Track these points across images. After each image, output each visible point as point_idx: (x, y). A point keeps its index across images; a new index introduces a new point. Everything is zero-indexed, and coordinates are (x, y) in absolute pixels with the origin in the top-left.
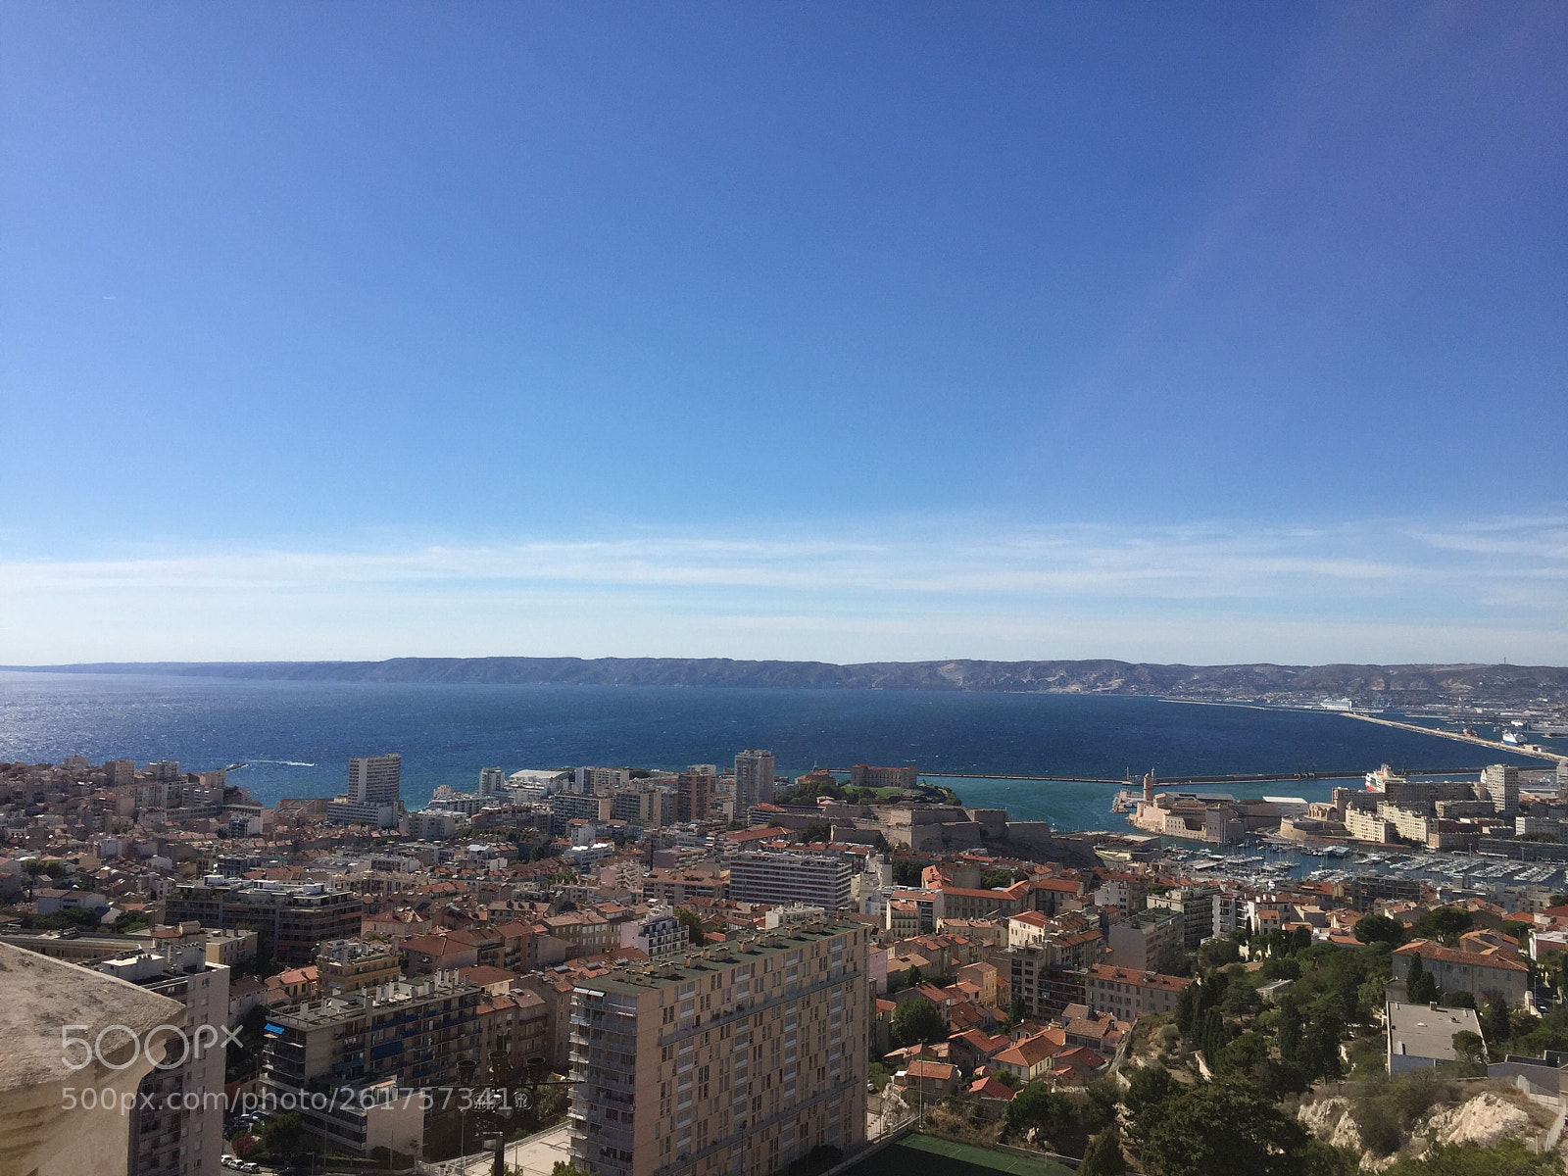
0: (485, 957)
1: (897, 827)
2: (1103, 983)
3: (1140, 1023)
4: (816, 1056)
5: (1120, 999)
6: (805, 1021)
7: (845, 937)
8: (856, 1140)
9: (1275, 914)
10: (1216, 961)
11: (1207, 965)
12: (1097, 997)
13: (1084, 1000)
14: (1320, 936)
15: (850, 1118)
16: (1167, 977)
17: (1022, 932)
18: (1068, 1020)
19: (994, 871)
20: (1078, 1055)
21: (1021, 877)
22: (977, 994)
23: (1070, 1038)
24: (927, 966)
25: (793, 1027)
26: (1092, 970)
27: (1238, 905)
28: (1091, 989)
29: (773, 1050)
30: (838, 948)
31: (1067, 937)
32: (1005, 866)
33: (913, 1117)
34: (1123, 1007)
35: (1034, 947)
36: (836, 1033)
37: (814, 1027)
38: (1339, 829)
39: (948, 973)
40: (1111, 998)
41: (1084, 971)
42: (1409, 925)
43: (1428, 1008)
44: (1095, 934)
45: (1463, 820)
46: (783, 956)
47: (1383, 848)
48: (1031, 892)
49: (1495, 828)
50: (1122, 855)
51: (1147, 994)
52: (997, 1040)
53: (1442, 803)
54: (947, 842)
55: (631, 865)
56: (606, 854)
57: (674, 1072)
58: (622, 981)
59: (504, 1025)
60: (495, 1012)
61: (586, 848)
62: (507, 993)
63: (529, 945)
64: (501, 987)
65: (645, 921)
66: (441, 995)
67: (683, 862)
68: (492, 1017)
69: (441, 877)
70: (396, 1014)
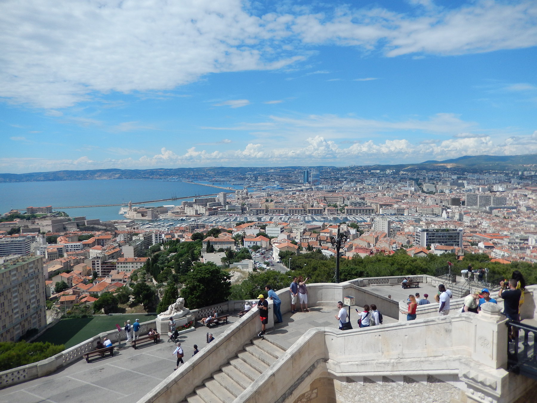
1: (46, 226)
2: (121, 263)
3: (134, 272)
4: (26, 302)
5: (127, 267)
6: (21, 291)
7: (34, 261)
8: (43, 325)
9: (170, 236)
10: (154, 251)
11: (152, 253)
12: (120, 267)
13: (116, 269)
14: (182, 240)
15: (40, 319)
16: (141, 258)
17: (94, 252)
18: (111, 276)
19: (83, 236)
20: (115, 285)
21: (92, 236)
22: (80, 273)
23: (112, 280)
24: (62, 268)
25: (16, 294)
26: (118, 260)
27: (160, 235)
28: (118, 265)
29: (8, 303)
30: (31, 265)
31: (109, 251)
32: (85, 233)
33: (63, 314)
34: (128, 269)
35: (99, 256)
36: (33, 293)
37: (24, 293)
38: (183, 213)
39: (70, 269)
40: (124, 267)
41: (115, 261)
42: (205, 234)
43: (213, 253)
44: (118, 249)
45: (215, 207)
46: (10, 271)
47: (195, 216)
48: (95, 240)
49: (221, 209)
50: (123, 226)
51: (135, 264)
52: (89, 285)
53: (209, 203)
54: (65, 229)
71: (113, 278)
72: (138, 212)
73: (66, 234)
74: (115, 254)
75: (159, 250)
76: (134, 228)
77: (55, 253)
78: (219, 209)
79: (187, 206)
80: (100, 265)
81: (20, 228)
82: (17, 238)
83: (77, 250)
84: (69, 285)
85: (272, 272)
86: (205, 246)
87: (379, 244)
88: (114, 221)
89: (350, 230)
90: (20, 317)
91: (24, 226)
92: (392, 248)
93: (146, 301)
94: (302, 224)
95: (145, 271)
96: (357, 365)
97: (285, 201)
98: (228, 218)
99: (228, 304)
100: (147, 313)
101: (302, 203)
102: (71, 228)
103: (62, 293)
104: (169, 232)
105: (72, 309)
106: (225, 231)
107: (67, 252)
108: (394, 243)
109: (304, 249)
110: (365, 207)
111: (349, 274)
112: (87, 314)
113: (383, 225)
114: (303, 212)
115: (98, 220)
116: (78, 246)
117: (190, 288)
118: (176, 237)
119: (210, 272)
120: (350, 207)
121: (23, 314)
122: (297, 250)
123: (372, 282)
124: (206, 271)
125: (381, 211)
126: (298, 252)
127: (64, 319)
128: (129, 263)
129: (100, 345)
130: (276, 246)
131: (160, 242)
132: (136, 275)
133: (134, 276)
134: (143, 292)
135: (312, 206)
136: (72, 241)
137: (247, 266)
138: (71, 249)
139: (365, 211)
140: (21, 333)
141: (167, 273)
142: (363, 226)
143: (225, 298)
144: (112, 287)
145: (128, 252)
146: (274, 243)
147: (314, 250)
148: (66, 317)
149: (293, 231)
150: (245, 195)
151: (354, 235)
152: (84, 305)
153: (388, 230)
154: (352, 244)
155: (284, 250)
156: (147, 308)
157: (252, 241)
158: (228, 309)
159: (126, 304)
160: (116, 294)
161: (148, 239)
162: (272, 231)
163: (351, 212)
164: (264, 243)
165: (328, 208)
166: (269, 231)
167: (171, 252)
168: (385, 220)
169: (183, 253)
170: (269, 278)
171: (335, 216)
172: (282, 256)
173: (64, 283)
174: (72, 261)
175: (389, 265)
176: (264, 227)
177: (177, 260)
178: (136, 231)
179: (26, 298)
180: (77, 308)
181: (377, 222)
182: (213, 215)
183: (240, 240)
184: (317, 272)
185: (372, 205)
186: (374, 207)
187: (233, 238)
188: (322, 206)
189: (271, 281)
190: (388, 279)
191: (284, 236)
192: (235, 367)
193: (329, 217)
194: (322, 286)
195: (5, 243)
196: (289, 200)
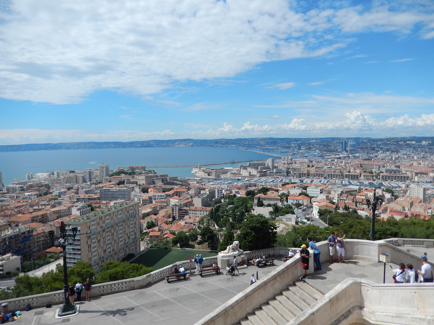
0: (33, 220)
1: (141, 180)
2: (192, 210)
3: (201, 218)
4: (127, 234)
5: (196, 214)
6: (124, 226)
7: (133, 205)
8: (138, 252)
9: (229, 192)
10: (216, 203)
11: (215, 204)
12: (191, 213)
13: (188, 215)
14: (238, 196)
15: (136, 247)
16: (206, 208)
17: (174, 201)
18: (185, 219)
19: (166, 188)
20: (188, 226)
21: (172, 189)
22: (164, 216)
23: (186, 223)
24: (151, 211)
25: (121, 227)
26: (190, 208)
27: (221, 191)
28: (190, 212)
29: (116, 233)
30: (131, 208)
31: (184, 201)
32: (168, 187)
33: (151, 245)
34: (197, 215)
35: (177, 204)
36: (132, 228)
37: (127, 227)
38: (239, 174)
39: (157, 212)
40: (194, 213)
41: (188, 208)
42: (256, 192)
43: (263, 207)
44: (190, 200)
45: (264, 170)
46: (118, 211)
47: (248, 177)
48: (174, 192)
49: (270, 171)
50: (194, 182)
51: (202, 212)
52: (169, 225)
53: (260, 167)
54: (154, 183)
55: (73, 194)
56: (65, 192)
57: (91, 242)
58: (75, 221)
59: (41, 237)
60: (38, 234)
61: (59, 191)
62: (41, 229)
63: (46, 216)
64: (39, 227)
65: (78, 207)
66: (22, 231)
67: (86, 192)
68: (37, 235)
69: (18, 202)
70: (9, 237)
71: (186, 221)
72: (206, 173)
73: (155, 186)
74: (188, 203)
75: (221, 202)
76: (202, 185)
77: (147, 200)
78: (268, 172)
79: (242, 169)
80: (177, 211)
81: (124, 180)
82: (123, 188)
83: (161, 198)
84: (156, 224)
85: (312, 227)
86: (256, 201)
87: (414, 209)
88: (188, 178)
89: (385, 195)
90: (123, 244)
91: (128, 180)
92: (428, 213)
93: (210, 241)
94: (339, 187)
95: (209, 218)
96: (392, 316)
97: (324, 167)
98: (275, 180)
99: (274, 250)
100: (210, 250)
101: (340, 169)
102: (158, 182)
103: (151, 230)
104: (228, 189)
105: (157, 242)
106: (272, 189)
107: (155, 200)
108: (429, 209)
109: (341, 208)
110: (400, 174)
111: (384, 234)
112: (167, 247)
113: (419, 192)
114: (341, 176)
115: (177, 177)
116: (162, 196)
117: (244, 234)
118: (234, 193)
119: (260, 222)
120: (385, 174)
121: (126, 242)
122: (335, 209)
123: (406, 243)
124: (257, 222)
125: (416, 179)
126: (336, 211)
127: (152, 249)
128: (198, 210)
129: (177, 271)
130: (316, 204)
131: (221, 196)
132: (203, 220)
133: (201, 221)
134: (208, 234)
135: (349, 172)
136: (159, 192)
137: (290, 220)
138: (158, 197)
139: (400, 178)
140: (124, 256)
141: (226, 221)
142: (398, 191)
143: (272, 244)
144: (186, 228)
145: (198, 202)
146: (314, 202)
147: (351, 210)
148: (153, 248)
149: (331, 193)
150: (290, 161)
151: (388, 199)
152: (165, 240)
153: (423, 197)
154: (387, 207)
155: (323, 209)
156: (211, 246)
157: (295, 199)
158: (274, 253)
159: (195, 242)
160: (188, 233)
161: (212, 193)
162: (313, 191)
163: (386, 179)
164: (305, 201)
165: (364, 174)
166: (310, 191)
167: (229, 204)
168: (420, 187)
169: (238, 206)
170: (309, 231)
171: (371, 181)
172: (321, 213)
173: (152, 222)
174: (158, 207)
175: (424, 229)
176: (305, 188)
177: (233, 211)
178: (203, 186)
179: (128, 231)
180: (161, 242)
181: (412, 188)
182: (263, 176)
183: (285, 198)
184: (353, 230)
185: (407, 173)
186: (409, 174)
187: (279, 196)
188: (358, 172)
189: (311, 234)
190: (423, 241)
191: (323, 197)
192: (280, 302)
193: (364, 182)
194: (359, 242)
195: (115, 191)
196: (328, 166)
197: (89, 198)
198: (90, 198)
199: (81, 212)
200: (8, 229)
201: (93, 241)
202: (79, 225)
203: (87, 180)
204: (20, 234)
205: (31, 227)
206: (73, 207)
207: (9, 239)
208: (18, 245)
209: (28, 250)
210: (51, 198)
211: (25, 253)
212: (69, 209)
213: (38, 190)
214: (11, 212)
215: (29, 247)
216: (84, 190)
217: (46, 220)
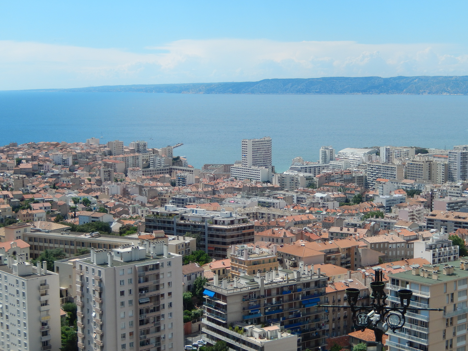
0: (329, 259)
55: (418, 208)
56: (402, 201)
57: (454, 334)
58: (419, 275)
59: (342, 300)
60: (337, 292)
61: (388, 197)
62: (343, 281)
63: (356, 253)
64: (339, 277)
65: (430, 242)
66: (304, 279)
67: (452, 207)
68: (335, 294)
69: (299, 212)
70: (278, 289)
197: (456, 223)
198: (460, 223)
199: (437, 255)
200: (276, 269)
201: (459, 333)
202: (428, 286)
203: (457, 174)
204: (299, 284)
205: (321, 273)
206: (417, 239)
207: (278, 293)
208: (293, 310)
209: (314, 325)
210: (369, 210)
211: (307, 331)
212: (409, 242)
213: (343, 189)
214: (285, 233)
215: (317, 318)
216: (447, 199)
217: (355, 263)
